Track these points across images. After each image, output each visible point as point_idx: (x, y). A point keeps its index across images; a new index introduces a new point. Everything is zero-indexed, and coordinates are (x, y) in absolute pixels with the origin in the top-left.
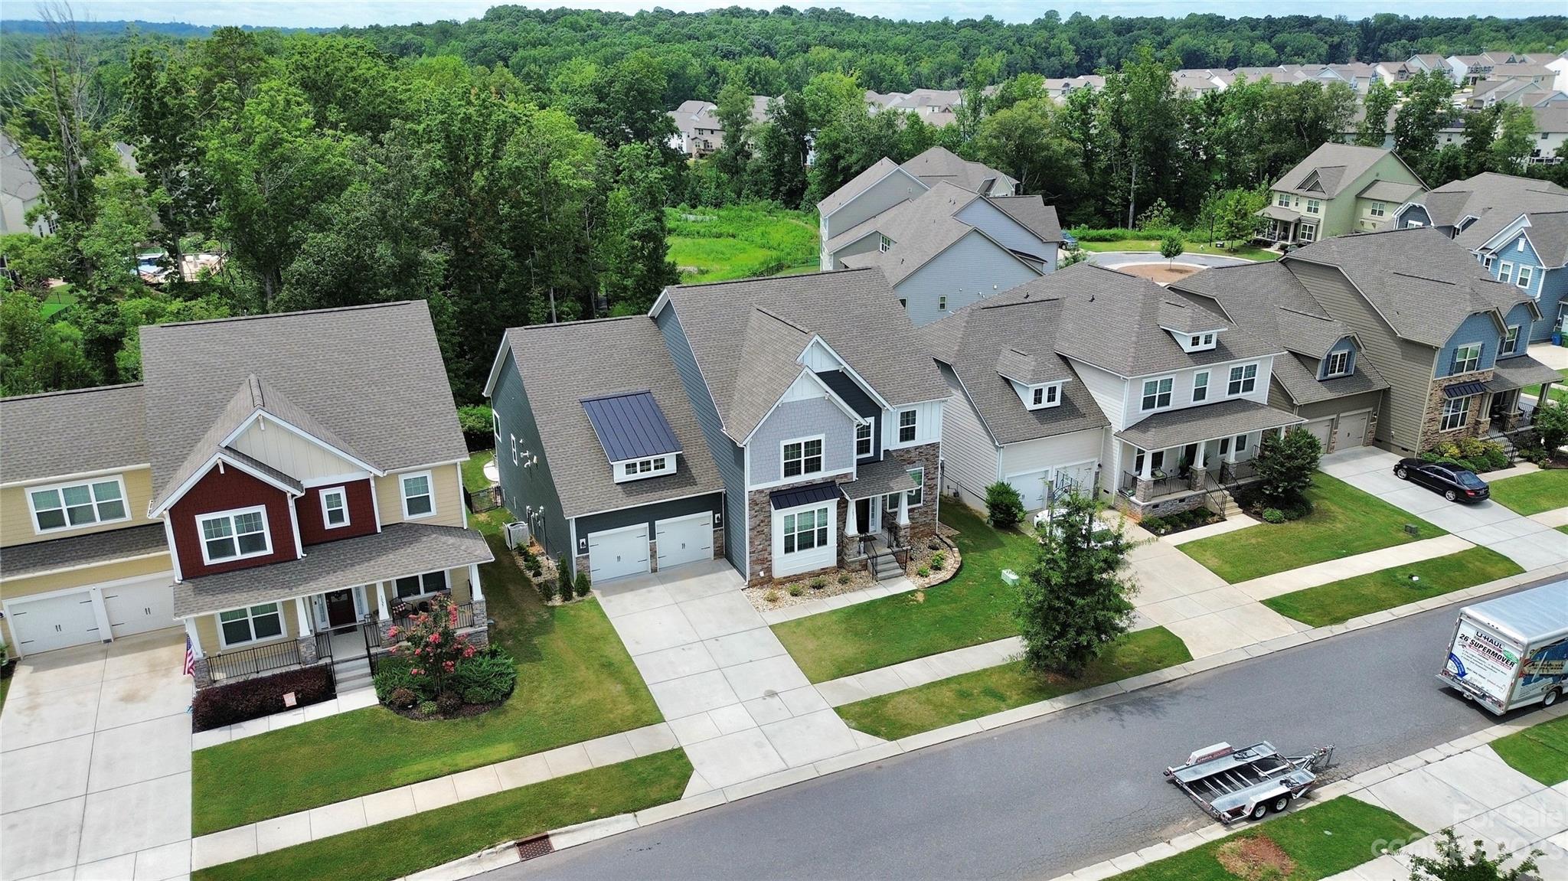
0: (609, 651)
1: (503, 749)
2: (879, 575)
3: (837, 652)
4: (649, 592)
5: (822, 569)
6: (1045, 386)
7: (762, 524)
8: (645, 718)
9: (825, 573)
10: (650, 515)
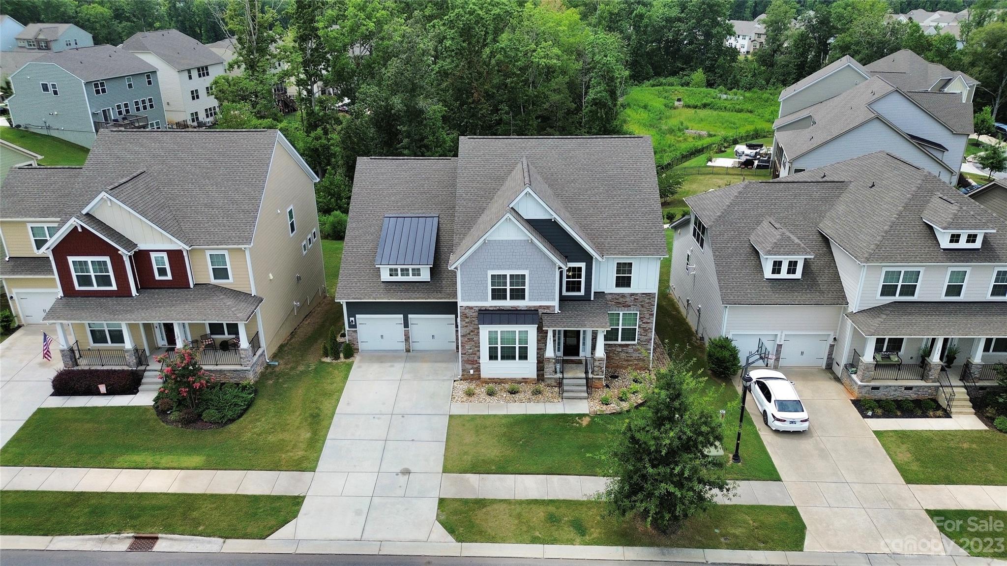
0: (326, 405)
1: (197, 460)
2: (565, 394)
3: (483, 451)
4: (392, 366)
5: (523, 379)
6: (785, 259)
7: (472, 334)
8: (304, 465)
9: (526, 382)
10: (405, 309)
